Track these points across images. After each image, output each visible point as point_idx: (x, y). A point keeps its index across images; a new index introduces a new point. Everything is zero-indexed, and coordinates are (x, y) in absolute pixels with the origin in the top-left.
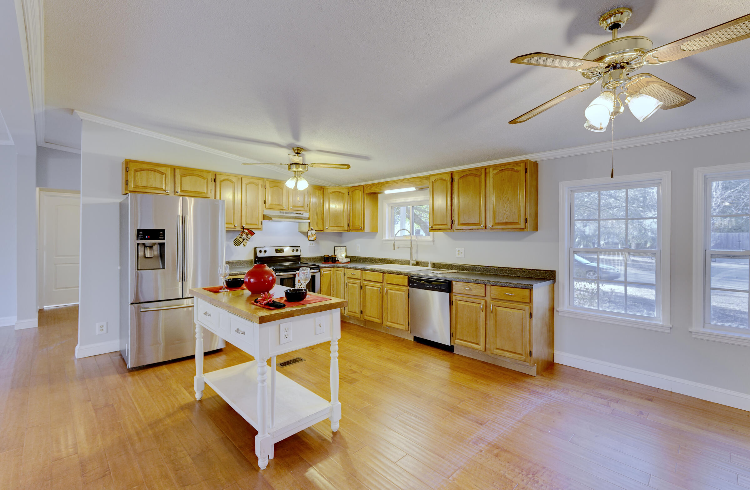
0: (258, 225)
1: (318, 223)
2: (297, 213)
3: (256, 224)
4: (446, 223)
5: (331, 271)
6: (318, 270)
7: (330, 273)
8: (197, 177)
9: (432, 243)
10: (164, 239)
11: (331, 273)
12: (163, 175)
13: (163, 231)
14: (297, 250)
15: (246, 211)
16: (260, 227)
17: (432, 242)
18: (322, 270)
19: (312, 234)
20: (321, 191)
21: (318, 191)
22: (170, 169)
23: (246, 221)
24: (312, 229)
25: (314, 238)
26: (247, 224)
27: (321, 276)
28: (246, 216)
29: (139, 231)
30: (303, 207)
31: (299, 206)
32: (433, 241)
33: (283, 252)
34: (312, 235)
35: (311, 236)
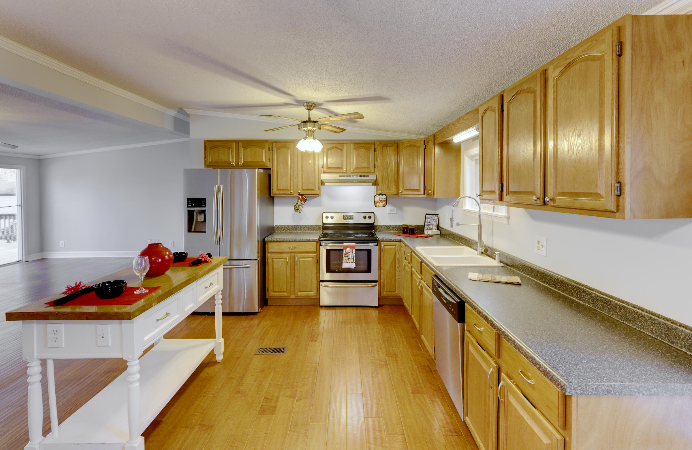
0: (315, 190)
1: (390, 186)
2: (360, 176)
3: (313, 190)
4: (494, 190)
5: (396, 245)
6: (376, 244)
7: (395, 248)
8: (256, 148)
9: (505, 221)
10: (205, 207)
11: (397, 248)
12: (230, 149)
13: (205, 199)
14: (370, 217)
15: (302, 177)
16: (317, 192)
17: (506, 219)
18: (383, 243)
19: (381, 199)
20: (394, 147)
21: (389, 147)
22: (235, 143)
23: (302, 187)
24: (381, 194)
25: (383, 204)
26: (303, 190)
27: (380, 251)
28: (302, 182)
29: (189, 199)
30: (368, 168)
31: (363, 168)
32: (508, 218)
33: (353, 218)
34: (381, 201)
35: (379, 202)
